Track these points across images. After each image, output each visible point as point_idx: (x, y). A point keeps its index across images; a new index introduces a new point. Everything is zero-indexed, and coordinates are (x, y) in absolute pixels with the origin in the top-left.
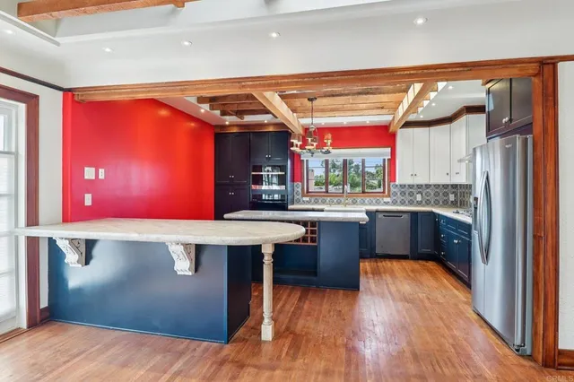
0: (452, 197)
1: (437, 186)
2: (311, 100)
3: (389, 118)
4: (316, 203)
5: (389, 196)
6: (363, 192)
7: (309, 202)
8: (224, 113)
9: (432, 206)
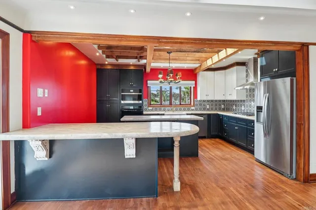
0: (223, 106)
1: (216, 101)
2: (169, 53)
3: (197, 65)
4: (156, 110)
5: (194, 106)
6: (180, 104)
7: (152, 110)
8: (108, 57)
9: (218, 111)
